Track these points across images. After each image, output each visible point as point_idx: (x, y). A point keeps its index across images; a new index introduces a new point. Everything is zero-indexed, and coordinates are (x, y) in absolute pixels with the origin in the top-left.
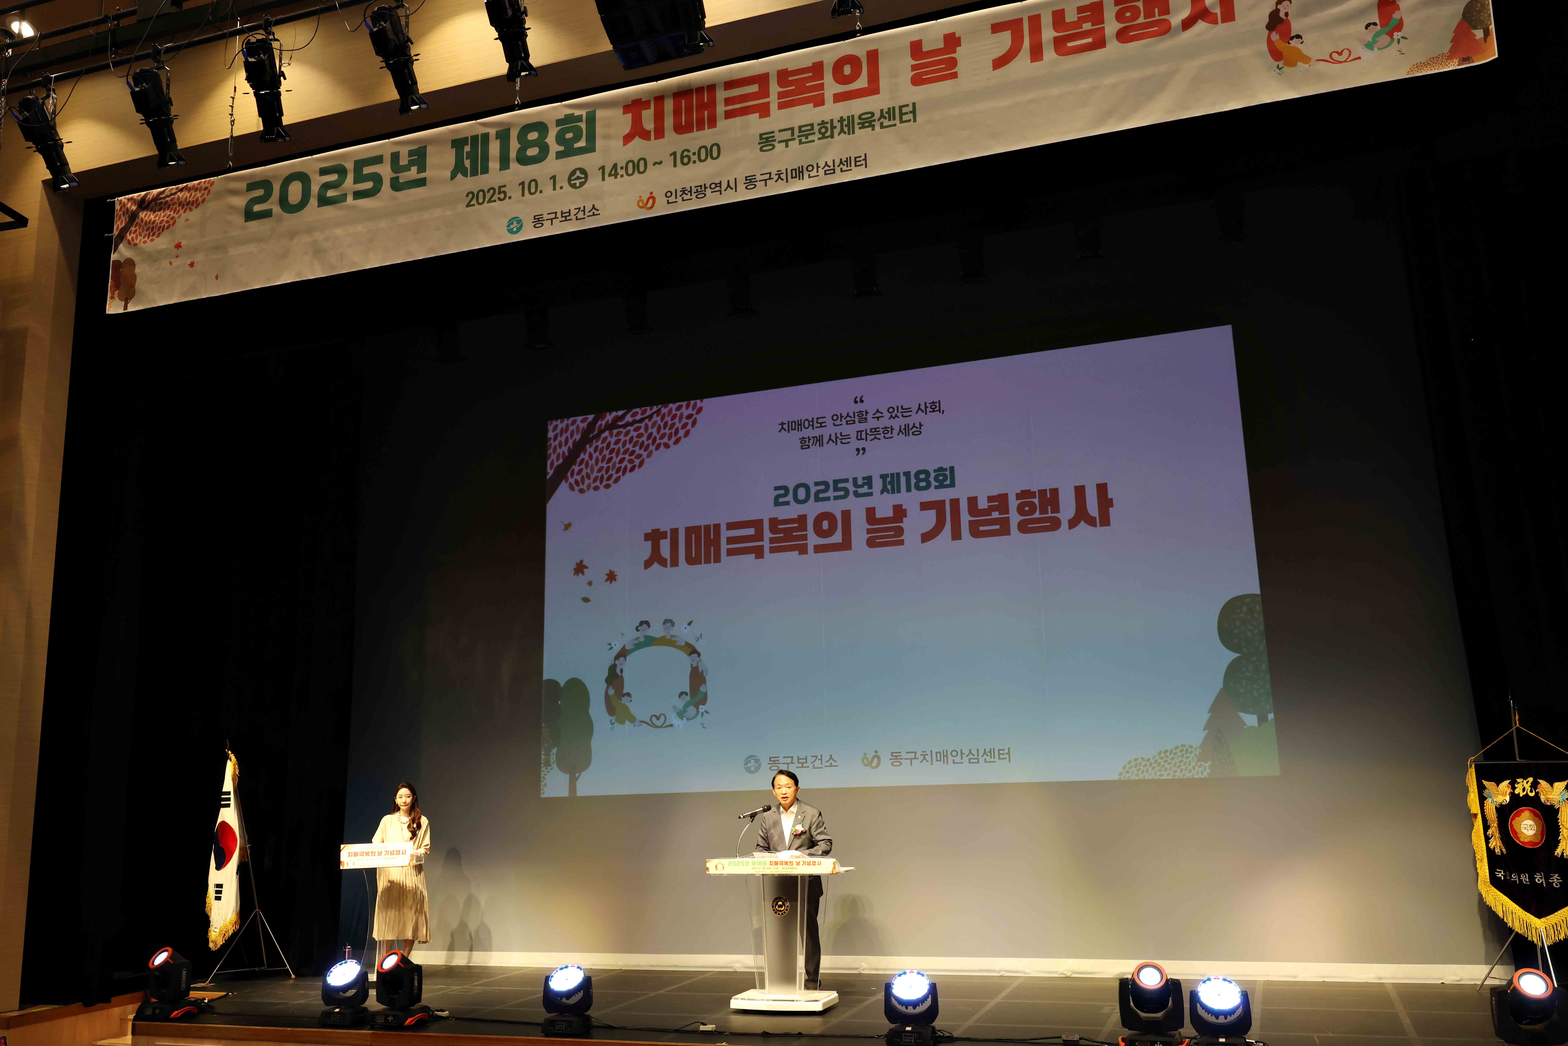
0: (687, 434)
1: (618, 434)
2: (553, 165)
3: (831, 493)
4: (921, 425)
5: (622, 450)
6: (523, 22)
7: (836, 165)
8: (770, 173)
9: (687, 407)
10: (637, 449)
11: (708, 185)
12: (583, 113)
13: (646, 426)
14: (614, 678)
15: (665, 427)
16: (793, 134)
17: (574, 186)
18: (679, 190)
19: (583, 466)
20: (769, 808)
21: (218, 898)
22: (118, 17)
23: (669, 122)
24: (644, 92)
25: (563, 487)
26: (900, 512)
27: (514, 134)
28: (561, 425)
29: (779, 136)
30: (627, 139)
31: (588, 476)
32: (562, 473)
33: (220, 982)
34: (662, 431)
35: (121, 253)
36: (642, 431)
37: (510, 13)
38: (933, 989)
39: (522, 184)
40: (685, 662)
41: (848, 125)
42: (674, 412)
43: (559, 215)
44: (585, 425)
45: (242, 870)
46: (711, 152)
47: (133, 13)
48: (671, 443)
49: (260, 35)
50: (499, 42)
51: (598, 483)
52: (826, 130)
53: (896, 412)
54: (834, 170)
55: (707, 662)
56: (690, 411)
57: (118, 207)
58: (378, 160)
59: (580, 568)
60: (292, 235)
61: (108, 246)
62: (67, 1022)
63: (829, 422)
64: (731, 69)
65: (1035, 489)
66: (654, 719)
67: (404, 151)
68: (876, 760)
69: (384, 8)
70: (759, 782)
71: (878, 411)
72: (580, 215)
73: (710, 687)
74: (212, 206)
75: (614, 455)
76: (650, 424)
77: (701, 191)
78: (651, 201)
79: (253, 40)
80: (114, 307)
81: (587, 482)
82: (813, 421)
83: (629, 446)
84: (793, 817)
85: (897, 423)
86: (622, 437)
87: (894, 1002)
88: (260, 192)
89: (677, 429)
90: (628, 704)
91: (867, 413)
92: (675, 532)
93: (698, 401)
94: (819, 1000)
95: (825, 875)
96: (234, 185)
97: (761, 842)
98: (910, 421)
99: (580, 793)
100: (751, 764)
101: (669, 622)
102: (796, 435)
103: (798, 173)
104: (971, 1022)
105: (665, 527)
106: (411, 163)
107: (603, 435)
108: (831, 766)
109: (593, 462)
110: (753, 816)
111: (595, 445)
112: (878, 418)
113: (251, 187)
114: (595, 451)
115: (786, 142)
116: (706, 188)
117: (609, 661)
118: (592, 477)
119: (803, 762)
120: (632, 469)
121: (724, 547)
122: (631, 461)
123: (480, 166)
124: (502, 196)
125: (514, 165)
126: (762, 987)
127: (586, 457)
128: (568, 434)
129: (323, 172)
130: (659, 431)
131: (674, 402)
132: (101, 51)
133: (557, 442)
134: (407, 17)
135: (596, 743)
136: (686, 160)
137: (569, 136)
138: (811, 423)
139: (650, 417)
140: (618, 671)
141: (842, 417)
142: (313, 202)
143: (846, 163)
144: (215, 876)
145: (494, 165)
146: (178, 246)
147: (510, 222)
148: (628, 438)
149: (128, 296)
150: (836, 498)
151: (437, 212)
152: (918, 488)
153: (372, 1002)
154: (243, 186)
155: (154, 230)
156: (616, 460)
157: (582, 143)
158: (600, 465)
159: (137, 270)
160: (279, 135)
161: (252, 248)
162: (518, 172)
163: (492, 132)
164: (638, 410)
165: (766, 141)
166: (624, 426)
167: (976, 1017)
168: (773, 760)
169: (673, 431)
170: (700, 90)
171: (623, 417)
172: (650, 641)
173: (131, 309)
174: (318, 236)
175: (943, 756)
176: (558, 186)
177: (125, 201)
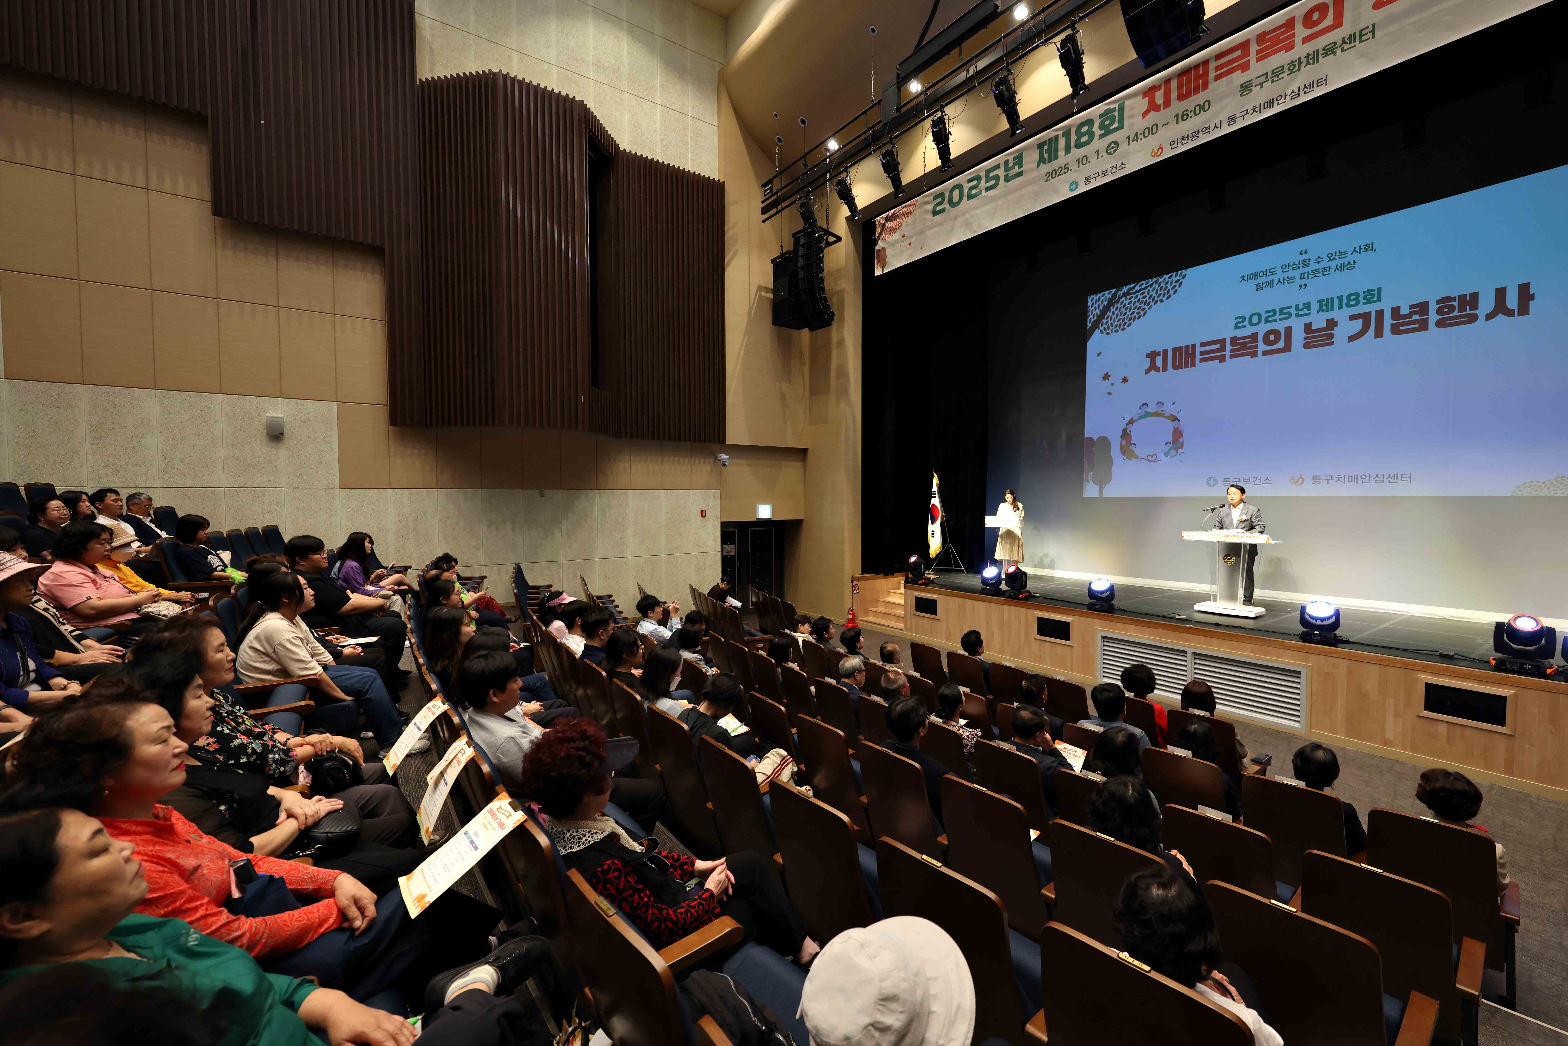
0: (1175, 292)
1: (1130, 299)
2: (1098, 144)
3: (1277, 317)
4: (1354, 262)
5: (1133, 307)
6: (1082, 59)
7: (1301, 90)
8: (1247, 110)
9: (1176, 276)
10: (1142, 305)
11: (1200, 130)
12: (1116, 105)
13: (1149, 291)
14: (1126, 435)
15: (1161, 290)
16: (1267, 77)
17: (1110, 154)
18: (1180, 138)
19: (1109, 319)
20: (1224, 506)
21: (933, 537)
22: (873, 127)
23: (1174, 94)
24: (1158, 79)
25: (1097, 332)
26: (1332, 324)
27: (1073, 131)
28: (1095, 297)
29: (1255, 82)
30: (1145, 114)
31: (1112, 325)
32: (1096, 325)
33: (935, 572)
34: (1159, 293)
35: (880, 245)
36: (1146, 294)
37: (1073, 56)
38: (1337, 613)
39: (1078, 160)
40: (1170, 425)
41: (1312, 58)
42: (1167, 280)
43: (1100, 174)
44: (1110, 296)
45: (942, 524)
46: (1203, 108)
47: (880, 122)
48: (1164, 299)
49: (939, 114)
50: (1067, 77)
51: (1118, 328)
52: (1294, 67)
53: (1334, 256)
54: (1299, 94)
55: (1183, 425)
56: (1178, 278)
57: (877, 223)
58: (997, 167)
59: (1106, 377)
60: (956, 218)
61: (873, 243)
62: (878, 581)
63: (1279, 270)
64: (1221, 45)
65: (1455, 294)
66: (1149, 457)
67: (1011, 158)
68: (1301, 480)
69: (1002, 78)
70: (1218, 492)
71: (1319, 257)
72: (1114, 170)
73: (1185, 439)
74: (918, 212)
75: (1128, 311)
76: (1151, 289)
77: (1195, 135)
78: (1160, 150)
79: (935, 118)
80: (878, 272)
81: (1111, 328)
82: (1266, 271)
83: (1138, 304)
84: (1240, 511)
85: (1333, 264)
86: (1133, 300)
87: (1307, 616)
88: (939, 200)
89: (1169, 290)
90: (1134, 449)
91: (1309, 260)
92: (1165, 352)
93: (1184, 271)
94: (1252, 611)
95: (1260, 544)
96: (927, 199)
97: (1217, 524)
98: (1346, 261)
99: (1105, 496)
100: (1212, 481)
101: (1160, 403)
102: (1253, 283)
103: (1270, 104)
104: (1363, 635)
105: (1159, 349)
106: (1015, 164)
107: (1121, 300)
108: (1267, 483)
109: (1115, 316)
110: (1213, 510)
111: (1116, 306)
112: (1319, 262)
113: (935, 198)
114: (1116, 310)
115: (1261, 85)
116: (1199, 132)
117: (1123, 425)
118: (1114, 325)
119: (1247, 481)
120: (1139, 318)
121: (1198, 357)
122: (1138, 313)
123: (1053, 155)
124: (1066, 170)
125: (1074, 150)
126: (1215, 600)
127: (1111, 314)
128: (1100, 302)
129: (970, 181)
130: (1156, 293)
131: (1167, 274)
132: (867, 146)
133: (1093, 308)
134: (1014, 79)
135: (1115, 469)
136: (1185, 117)
137: (1107, 122)
138: (1265, 273)
139: (1151, 285)
140: (1128, 432)
141: (1289, 265)
142: (965, 198)
143: (1310, 86)
144: (931, 527)
145: (1061, 153)
146: (903, 236)
147: (1071, 185)
148: (1136, 300)
149: (883, 266)
150: (1281, 319)
151: (1030, 188)
152: (1348, 305)
153: (1003, 586)
154: (931, 198)
155: (893, 230)
156: (1129, 313)
157: (1115, 125)
158: (1119, 317)
159: (887, 252)
160: (950, 167)
161: (937, 229)
162: (1076, 153)
163: (1060, 133)
164: (1143, 282)
165: (1246, 88)
166: (1134, 293)
167: (1368, 633)
168: (1226, 480)
169: (1166, 291)
170: (1197, 66)
171: (1134, 287)
172: (1148, 414)
173: (885, 271)
174: (967, 216)
175: (1354, 479)
176: (1100, 156)
177: (879, 220)
